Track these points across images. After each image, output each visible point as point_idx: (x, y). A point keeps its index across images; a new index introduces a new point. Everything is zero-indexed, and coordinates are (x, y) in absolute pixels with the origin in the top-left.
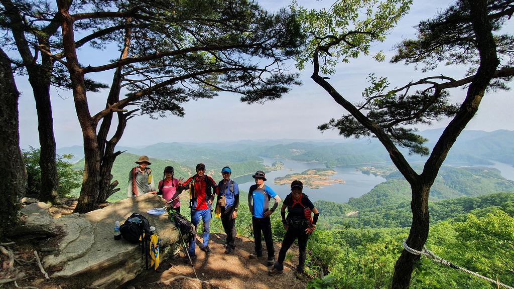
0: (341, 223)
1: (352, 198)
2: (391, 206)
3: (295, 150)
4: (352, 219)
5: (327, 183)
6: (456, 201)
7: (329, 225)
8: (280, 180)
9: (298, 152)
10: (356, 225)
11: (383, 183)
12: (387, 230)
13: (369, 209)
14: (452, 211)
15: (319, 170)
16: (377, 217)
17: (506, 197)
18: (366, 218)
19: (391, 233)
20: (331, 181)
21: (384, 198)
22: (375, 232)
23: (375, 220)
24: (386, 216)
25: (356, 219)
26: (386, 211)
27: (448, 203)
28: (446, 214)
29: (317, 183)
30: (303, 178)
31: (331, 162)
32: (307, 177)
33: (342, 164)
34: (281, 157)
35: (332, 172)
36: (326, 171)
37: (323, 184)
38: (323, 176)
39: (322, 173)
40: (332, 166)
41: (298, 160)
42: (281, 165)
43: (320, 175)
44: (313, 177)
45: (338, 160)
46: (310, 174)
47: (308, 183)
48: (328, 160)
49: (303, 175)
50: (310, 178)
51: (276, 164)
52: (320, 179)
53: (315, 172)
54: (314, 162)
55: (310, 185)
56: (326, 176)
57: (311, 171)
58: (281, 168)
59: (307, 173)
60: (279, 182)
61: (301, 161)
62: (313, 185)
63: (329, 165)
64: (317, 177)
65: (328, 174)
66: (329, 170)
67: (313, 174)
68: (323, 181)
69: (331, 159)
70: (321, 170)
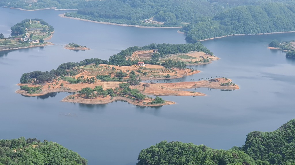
5: (185, 90)
15: (163, 50)
29: (157, 89)
30: (112, 76)
31: (200, 24)
32: (128, 71)
33: (234, 31)
34: (43, 3)
35: (202, 57)
36: (184, 52)
37: (174, 92)
38: (177, 67)
39: (174, 58)
40: (202, 38)
41: (100, 16)
42: (44, 30)
43: (167, 65)
44: (146, 71)
45: (221, 18)
46: (138, 61)
47: (129, 90)
48: (191, 18)
49: (115, 66)
50: (136, 73)
51: (27, 27)
52: (166, 77)
53: (153, 56)
54: (150, 25)
55: (136, 97)
56: (183, 69)
57: (138, 53)
58: (41, 41)
59: (128, 58)
60: (37, 89)
61: (108, 22)
62: (145, 96)
63: (195, 35)
64: (158, 73)
65: (190, 62)
66: (195, 50)
67: (144, 63)
68: (173, 83)
69: (200, 17)
70: (171, 51)
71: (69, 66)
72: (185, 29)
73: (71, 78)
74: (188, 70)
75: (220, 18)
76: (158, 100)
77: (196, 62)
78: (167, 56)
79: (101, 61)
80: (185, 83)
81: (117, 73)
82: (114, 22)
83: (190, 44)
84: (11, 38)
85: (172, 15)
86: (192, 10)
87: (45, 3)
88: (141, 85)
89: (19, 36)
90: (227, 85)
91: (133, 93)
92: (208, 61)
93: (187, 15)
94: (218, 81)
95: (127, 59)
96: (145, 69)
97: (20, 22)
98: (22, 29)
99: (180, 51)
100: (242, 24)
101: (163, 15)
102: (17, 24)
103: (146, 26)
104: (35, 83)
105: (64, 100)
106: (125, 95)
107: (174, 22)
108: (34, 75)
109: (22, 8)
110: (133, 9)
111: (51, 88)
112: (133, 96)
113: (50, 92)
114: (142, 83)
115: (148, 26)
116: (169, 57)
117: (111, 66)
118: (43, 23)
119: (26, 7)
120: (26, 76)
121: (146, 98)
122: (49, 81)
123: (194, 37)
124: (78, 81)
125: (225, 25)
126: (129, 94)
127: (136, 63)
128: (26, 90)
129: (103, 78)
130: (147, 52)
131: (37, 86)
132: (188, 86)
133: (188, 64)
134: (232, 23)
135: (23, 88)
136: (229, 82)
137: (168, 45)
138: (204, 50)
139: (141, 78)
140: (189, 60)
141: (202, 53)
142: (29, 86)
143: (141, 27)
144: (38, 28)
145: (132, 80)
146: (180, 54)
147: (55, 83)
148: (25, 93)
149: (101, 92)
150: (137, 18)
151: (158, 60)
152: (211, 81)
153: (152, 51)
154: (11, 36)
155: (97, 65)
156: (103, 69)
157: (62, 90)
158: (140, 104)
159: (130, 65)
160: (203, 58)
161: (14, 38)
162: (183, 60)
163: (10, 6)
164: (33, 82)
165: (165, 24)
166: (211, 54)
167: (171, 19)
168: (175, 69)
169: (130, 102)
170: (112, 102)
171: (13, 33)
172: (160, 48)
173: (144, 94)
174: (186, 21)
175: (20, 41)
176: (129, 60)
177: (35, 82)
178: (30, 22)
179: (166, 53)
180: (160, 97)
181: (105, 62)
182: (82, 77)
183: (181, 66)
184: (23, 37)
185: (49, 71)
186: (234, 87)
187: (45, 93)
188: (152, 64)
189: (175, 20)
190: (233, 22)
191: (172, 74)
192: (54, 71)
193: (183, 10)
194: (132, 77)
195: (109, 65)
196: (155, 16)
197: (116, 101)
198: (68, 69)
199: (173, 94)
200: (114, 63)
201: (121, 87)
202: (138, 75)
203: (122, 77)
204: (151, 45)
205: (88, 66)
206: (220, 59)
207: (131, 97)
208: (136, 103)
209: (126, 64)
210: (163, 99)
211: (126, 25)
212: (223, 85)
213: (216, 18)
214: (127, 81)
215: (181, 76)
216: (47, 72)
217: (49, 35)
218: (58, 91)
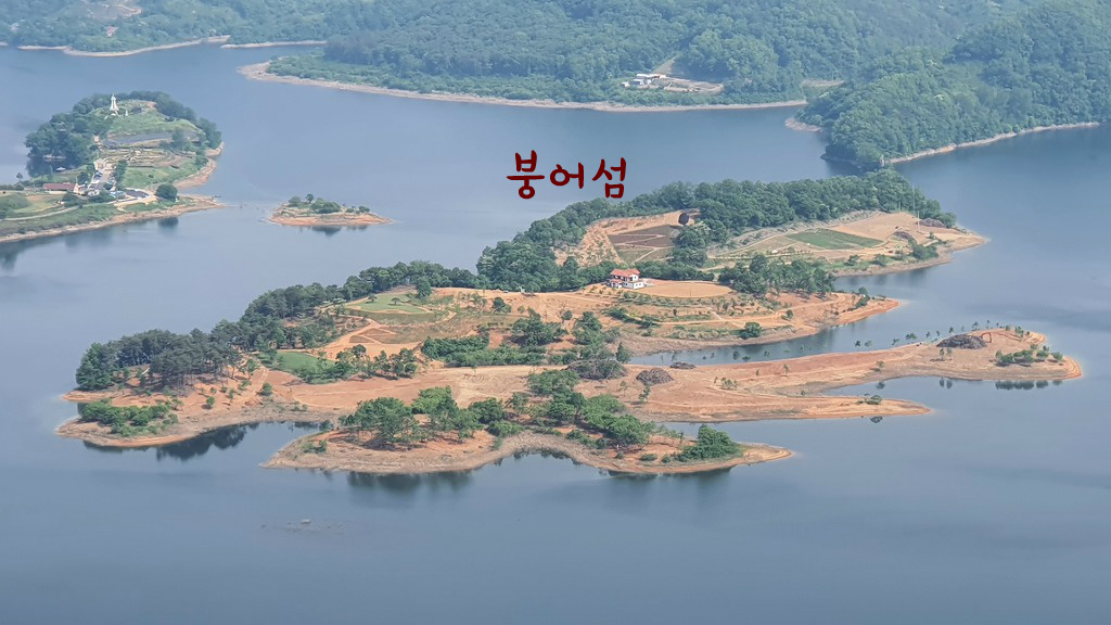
30: (496, 339)
31: (890, 82)
32: (567, 316)
33: (1046, 110)
34: (166, 20)
35: (905, 236)
36: (821, 218)
37: (781, 403)
38: (790, 288)
39: (774, 244)
40: (900, 149)
41: (431, 68)
42: (177, 144)
43: (745, 281)
44: (650, 310)
45: (987, 55)
46: (609, 267)
47: (575, 400)
48: (848, 57)
49: (505, 296)
50: (606, 323)
51: (101, 130)
52: (743, 334)
53: (679, 241)
54: (660, 100)
55: (608, 433)
56: (821, 296)
57: (611, 231)
58: (166, 194)
59: (565, 255)
60: (156, 413)
61: (465, 91)
62: (648, 428)
63: (870, 137)
64: (707, 317)
65: (851, 262)
66: (869, 206)
67: (641, 277)
68: (778, 363)
69: (888, 52)
70: (760, 214)
71: (294, 301)
72: (824, 110)
73: (309, 357)
74: (842, 299)
75: (980, 52)
76: (712, 443)
77: (879, 261)
78: (742, 238)
79: (443, 272)
80: (830, 361)
81: (518, 325)
82: (495, 94)
83: (849, 181)
84: (27, 184)
85: (760, 49)
86: (850, 21)
87: (178, 17)
88: (629, 379)
89: (65, 174)
90: (1023, 359)
91: (596, 416)
92: (932, 252)
93: (826, 44)
94: (983, 344)
95: (561, 258)
96: (642, 301)
97: (68, 110)
98: (76, 142)
99: (804, 213)
100: (1082, 74)
101: (717, 48)
102: (54, 120)
103: (642, 102)
104: (144, 388)
105: (278, 461)
106: (558, 424)
107: (770, 82)
108: (138, 349)
109: (75, 47)
110: (581, 29)
111: (218, 407)
112: (596, 430)
113: (212, 424)
114: (634, 368)
115: (650, 103)
116: (754, 244)
117: (490, 295)
118: (170, 111)
119: (89, 39)
120: (101, 356)
121: (654, 438)
122: (208, 377)
123: (863, 148)
124: (339, 372)
125: (1007, 84)
126: (577, 422)
127: (602, 275)
128: (103, 422)
129: (452, 353)
130: (650, 223)
131: (153, 400)
132: (843, 373)
133: (842, 272)
134: (1034, 74)
135: (89, 415)
136: (1033, 347)
137: (747, 187)
138: (909, 203)
139: (628, 345)
140: (847, 253)
141: (905, 219)
142: (119, 400)
143: (620, 108)
144: (148, 132)
145: (586, 356)
146: (802, 227)
147: (233, 385)
148: (98, 433)
149: (445, 416)
150: (598, 68)
151: (701, 260)
152: (951, 344)
153: (673, 218)
154: (26, 177)
155: (422, 295)
156: (454, 311)
157: (270, 413)
158: (629, 464)
159: (574, 287)
160: (911, 240)
161: (41, 184)
162: (817, 253)
163: (17, 40)
164: (135, 382)
165: (728, 91)
166: (947, 223)
167: (754, 67)
168: (785, 297)
169: (580, 458)
170: (499, 462)
171: (37, 164)
172: (710, 202)
173: (644, 420)
174: (824, 73)
175: (70, 199)
176: (570, 265)
177: (142, 384)
178: (114, 107)
179: (737, 225)
180: (718, 429)
181: (459, 280)
182: (358, 351)
183: (809, 281)
184: (83, 178)
185: (207, 330)
186: (1056, 367)
187: (190, 431)
188: (675, 276)
189: (771, 71)
190: (1039, 67)
191: (770, 321)
192: (228, 328)
193: (810, 25)
194: (586, 342)
195: (480, 292)
196: (679, 54)
197: (517, 455)
198: (291, 315)
199: (780, 413)
200: (501, 279)
201: (540, 392)
202: (615, 332)
203: (542, 342)
204: (669, 190)
205: (384, 299)
206: (987, 240)
207: (585, 436)
208: (607, 460)
209: (555, 281)
210: (732, 439)
211: (550, 104)
212: (1005, 361)
213: (960, 55)
214: (566, 360)
215: (811, 330)
216: (196, 333)
217: (200, 163)
218: (252, 419)
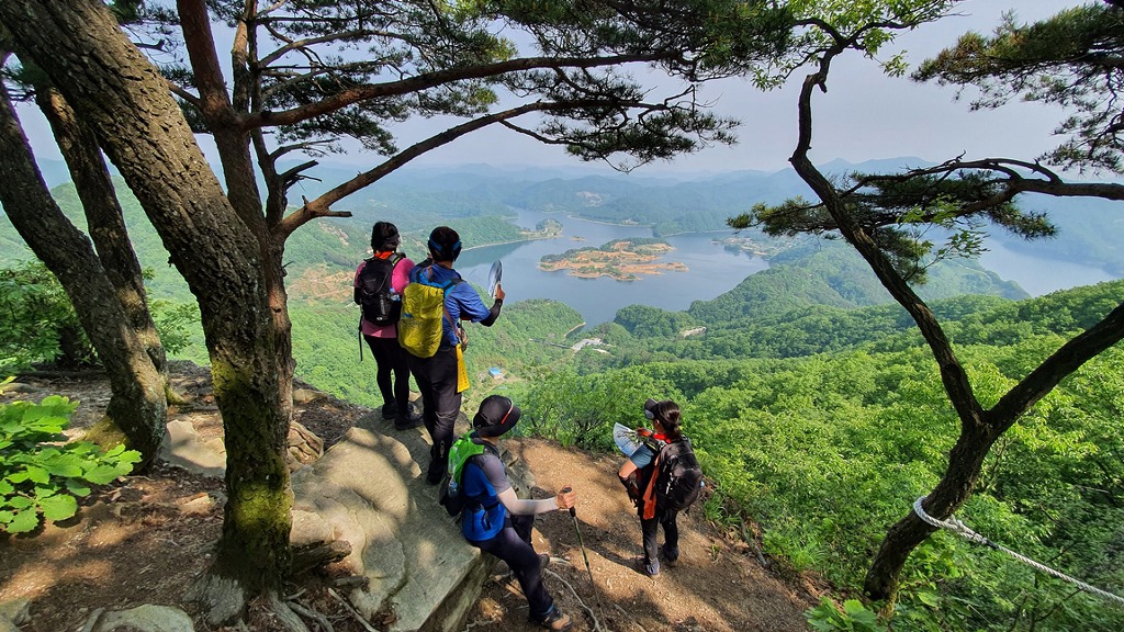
0: (671, 350)
1: (698, 302)
2: (769, 318)
3: (588, 194)
4: (692, 343)
5: (650, 270)
6: (888, 311)
7: (646, 354)
8: (554, 261)
9: (595, 199)
10: (698, 354)
11: (762, 272)
12: (755, 363)
13: (727, 324)
14: (875, 329)
15: (637, 242)
16: (739, 338)
17: (973, 304)
18: (718, 340)
19: (760, 368)
20: (661, 266)
21: (759, 302)
22: (731, 367)
23: (734, 343)
24: (757, 337)
25: (700, 343)
26: (758, 327)
27: (873, 313)
28: (863, 334)
29: (631, 269)
30: (601, 259)
31: (664, 224)
32: (612, 256)
33: (688, 229)
36: (651, 244)
37: (642, 271)
38: (646, 254)
39: (644, 247)
40: (664, 234)
41: (596, 218)
43: (639, 253)
45: (679, 220)
47: (612, 269)
48: (658, 219)
51: (546, 224)
52: (638, 261)
53: (629, 246)
55: (616, 274)
56: (650, 256)
57: (619, 244)
58: (555, 234)
60: (552, 266)
61: (601, 222)
64: (633, 258)
66: (659, 243)
67: (623, 251)
68: (643, 265)
69: (664, 219)
70: (642, 243)
73: (574, 259)
74: (653, 256)
77: (659, 251)
79: (595, 248)
80: (651, 265)
81: (605, 257)
82: (605, 222)
83: (656, 238)
85: (645, 218)
86: (659, 214)
87: (559, 208)
90: (679, 267)
91: (615, 271)
92: (668, 250)
93: (655, 217)
95: (611, 247)
96: (623, 255)
98: (543, 226)
100: (694, 224)
101: (638, 217)
105: (569, 274)
106: (609, 272)
107: (646, 223)
108: (550, 256)
110: (618, 213)
111: (560, 266)
114: (621, 264)
115: (627, 225)
116: (641, 247)
117: (601, 252)
118: (556, 222)
120: (544, 257)
121: (623, 275)
122: (559, 261)
123: (659, 234)
124: (578, 262)
125: (682, 225)
127: (618, 250)
128: (544, 267)
129: (594, 260)
130: (626, 243)
132: (652, 268)
133: (653, 252)
134: (686, 224)
135: (542, 265)
137: (640, 239)
138: (665, 243)
139: (621, 261)
140: (655, 250)
142: (546, 264)
143: (623, 225)
144: (553, 225)
145: (614, 262)
146: (648, 245)
147: (563, 263)
149: (593, 270)
150: (620, 219)
151: (633, 249)
152: (669, 264)
153: (629, 242)
155: (591, 251)
156: (595, 254)
157: (568, 267)
158: (619, 278)
159: (613, 252)
160: (664, 248)
162: (650, 249)
165: (639, 224)
166: (670, 246)
167: (643, 220)
168: (644, 256)
169: (612, 277)
170: (600, 277)
171: (537, 228)
172: (634, 240)
173: (622, 272)
174: (654, 222)
177: (550, 262)
178: (548, 221)
179: (638, 244)
180: (633, 274)
181: (597, 250)
182: (581, 259)
183: (649, 253)
185: (560, 254)
186: (684, 269)
187: (556, 269)
188: (629, 251)
191: (642, 259)
193: (653, 214)
196: (632, 218)
197: (603, 276)
198: (572, 253)
200: (603, 250)
201: (607, 267)
202: (619, 259)
203: (608, 260)
204: (629, 238)
205: (585, 252)
207: (613, 274)
208: (616, 278)
210: (635, 276)
213: (675, 220)
214: (611, 263)
215: (648, 261)
218: (565, 268)
